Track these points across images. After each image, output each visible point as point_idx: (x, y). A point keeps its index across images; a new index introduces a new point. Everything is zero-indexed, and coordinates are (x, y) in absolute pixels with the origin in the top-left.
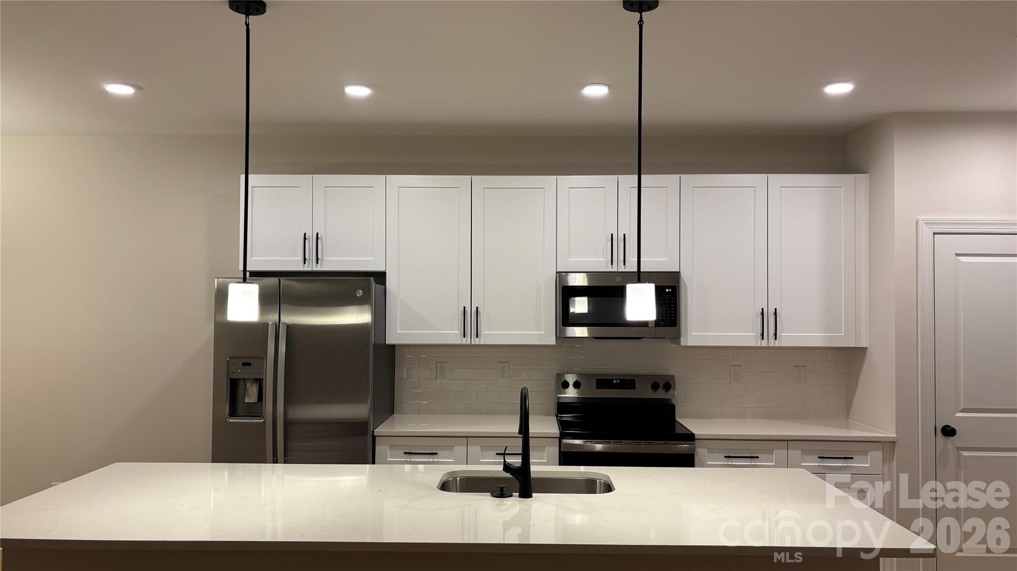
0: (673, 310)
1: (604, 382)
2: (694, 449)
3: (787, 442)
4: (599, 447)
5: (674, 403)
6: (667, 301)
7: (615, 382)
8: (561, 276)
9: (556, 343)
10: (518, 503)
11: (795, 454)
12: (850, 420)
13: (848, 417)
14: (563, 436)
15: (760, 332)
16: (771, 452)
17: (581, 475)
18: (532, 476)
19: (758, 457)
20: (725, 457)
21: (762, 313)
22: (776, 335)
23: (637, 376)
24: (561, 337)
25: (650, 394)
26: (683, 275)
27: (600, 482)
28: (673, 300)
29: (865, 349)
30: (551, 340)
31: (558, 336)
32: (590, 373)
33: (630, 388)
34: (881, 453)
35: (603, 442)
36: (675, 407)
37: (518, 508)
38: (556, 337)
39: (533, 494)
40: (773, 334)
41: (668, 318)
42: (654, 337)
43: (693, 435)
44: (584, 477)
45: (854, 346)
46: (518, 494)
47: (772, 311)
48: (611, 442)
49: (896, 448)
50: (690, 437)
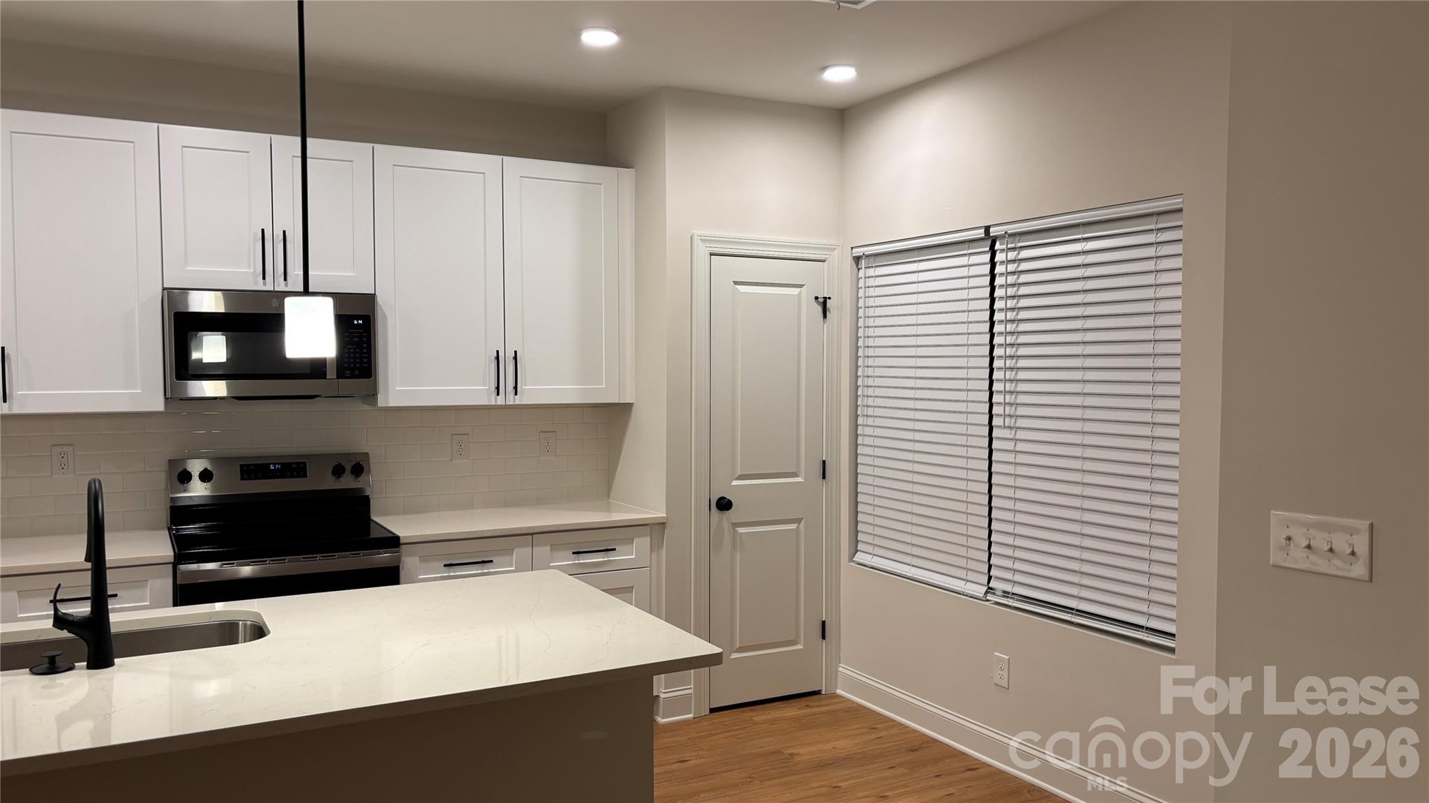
0: (365, 353)
1: (253, 469)
2: (399, 560)
3: (531, 536)
4: (246, 571)
5: (367, 494)
6: (355, 339)
7: (272, 467)
8: (173, 297)
9: (166, 407)
10: (86, 679)
11: (542, 551)
12: (611, 501)
13: (609, 497)
14: (180, 558)
15: (494, 385)
16: (509, 552)
17: (210, 618)
18: (113, 630)
19: (491, 561)
20: (445, 566)
21: (497, 358)
22: (516, 388)
23: (309, 456)
24: (174, 398)
25: (330, 483)
26: (380, 299)
27: (245, 625)
28: (365, 337)
29: (631, 405)
30: (158, 404)
31: (169, 395)
32: (229, 456)
33: (298, 476)
34: (649, 539)
35: (252, 562)
36: (369, 500)
37: (87, 687)
38: (166, 399)
39: (116, 660)
40: (512, 387)
41: (358, 365)
42: (335, 394)
43: (398, 538)
44: (216, 620)
45: (617, 401)
46: (85, 663)
47: (511, 355)
48: (266, 561)
49: (666, 531)
50: (393, 542)
